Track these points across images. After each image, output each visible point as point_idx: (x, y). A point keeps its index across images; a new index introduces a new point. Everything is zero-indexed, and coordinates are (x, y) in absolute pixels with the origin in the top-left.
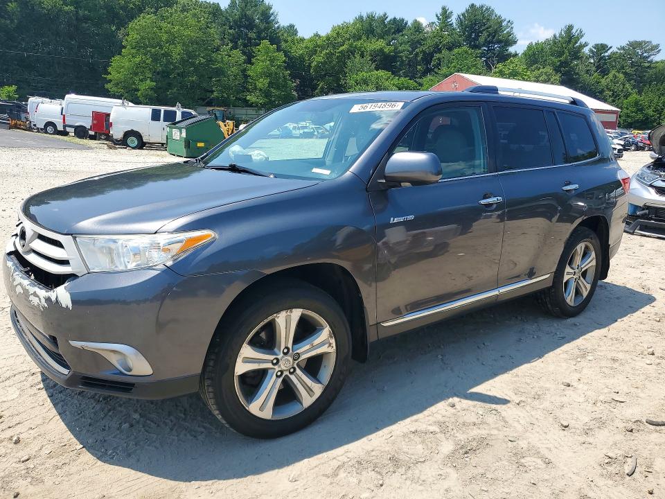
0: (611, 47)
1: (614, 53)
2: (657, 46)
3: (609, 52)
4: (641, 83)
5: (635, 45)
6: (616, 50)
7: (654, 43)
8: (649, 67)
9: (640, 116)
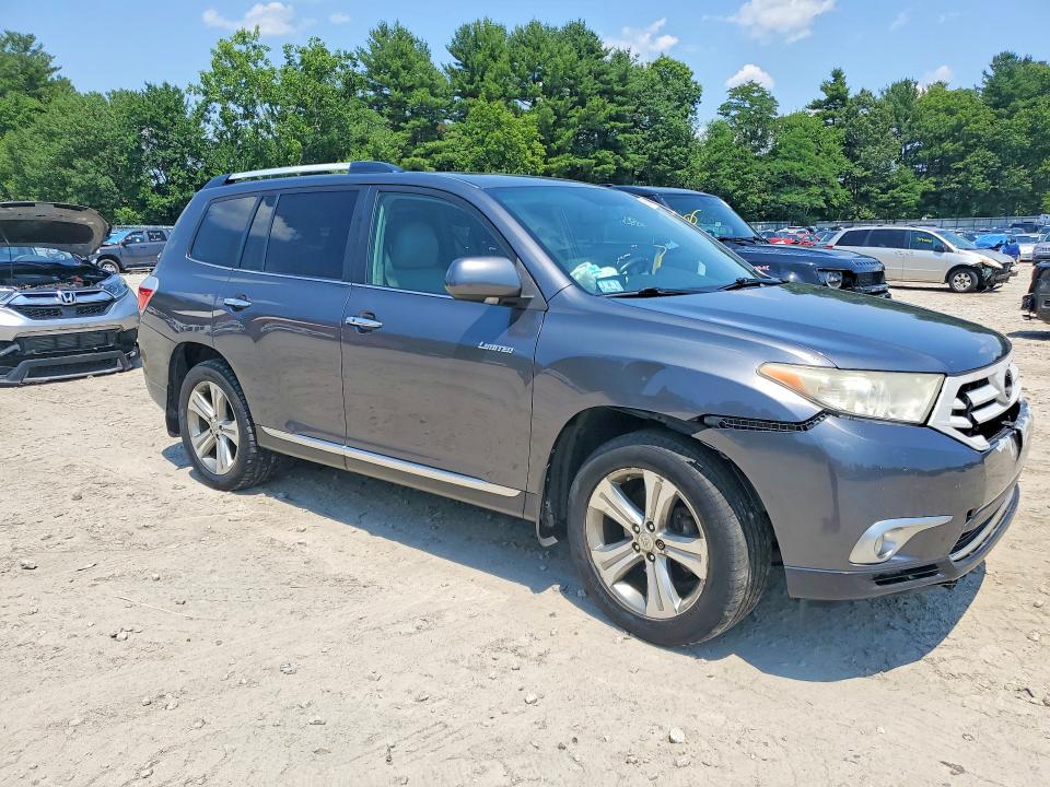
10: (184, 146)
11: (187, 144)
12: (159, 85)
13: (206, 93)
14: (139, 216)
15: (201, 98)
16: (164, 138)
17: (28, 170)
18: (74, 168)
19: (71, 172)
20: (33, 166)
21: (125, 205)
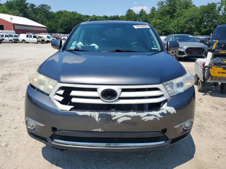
0: (36, 5)
1: (37, 8)
2: (50, 7)
3: (36, 7)
4: (48, 18)
5: (43, 6)
6: (37, 7)
7: (49, 6)
8: (49, 13)
9: (51, 29)
10: (213, 17)
11: (214, 16)
12: (211, 3)
13: (221, 3)
14: (199, 34)
15: (220, 5)
16: (209, 15)
17: (179, 25)
18: (188, 24)
19: (187, 24)
20: (181, 24)
21: (196, 31)
